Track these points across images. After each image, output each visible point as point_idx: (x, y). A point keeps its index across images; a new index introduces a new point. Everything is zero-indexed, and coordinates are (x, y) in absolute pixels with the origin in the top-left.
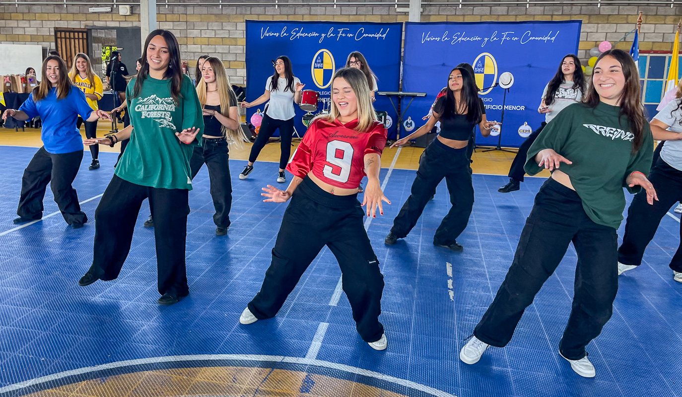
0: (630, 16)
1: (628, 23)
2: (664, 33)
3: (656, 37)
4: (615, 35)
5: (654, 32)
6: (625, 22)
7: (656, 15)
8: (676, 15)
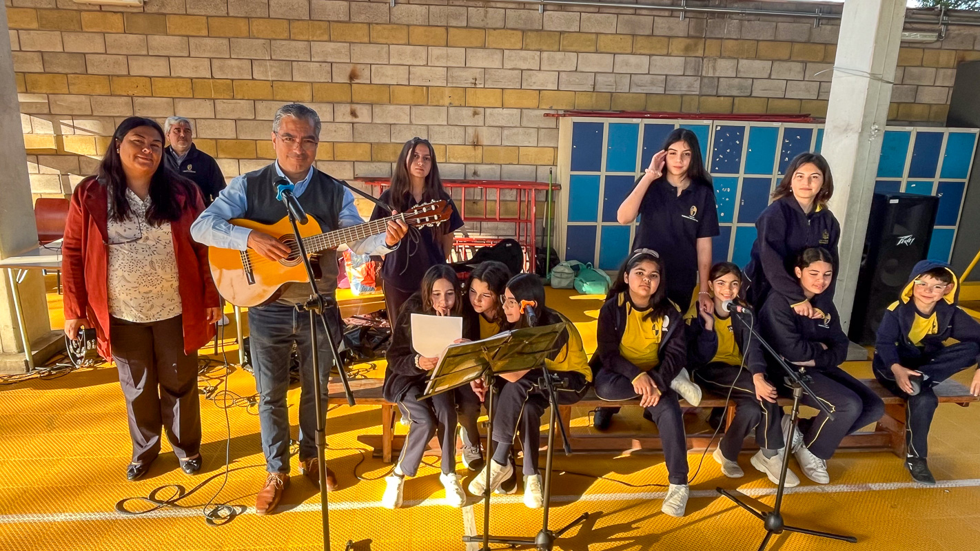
0: (602, 37)
1: (596, 52)
2: (666, 75)
3: (652, 84)
4: (575, 77)
5: (649, 74)
6: (593, 49)
7: (652, 35)
8: (688, 37)
